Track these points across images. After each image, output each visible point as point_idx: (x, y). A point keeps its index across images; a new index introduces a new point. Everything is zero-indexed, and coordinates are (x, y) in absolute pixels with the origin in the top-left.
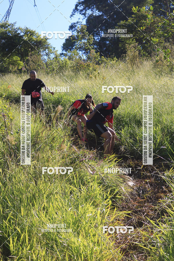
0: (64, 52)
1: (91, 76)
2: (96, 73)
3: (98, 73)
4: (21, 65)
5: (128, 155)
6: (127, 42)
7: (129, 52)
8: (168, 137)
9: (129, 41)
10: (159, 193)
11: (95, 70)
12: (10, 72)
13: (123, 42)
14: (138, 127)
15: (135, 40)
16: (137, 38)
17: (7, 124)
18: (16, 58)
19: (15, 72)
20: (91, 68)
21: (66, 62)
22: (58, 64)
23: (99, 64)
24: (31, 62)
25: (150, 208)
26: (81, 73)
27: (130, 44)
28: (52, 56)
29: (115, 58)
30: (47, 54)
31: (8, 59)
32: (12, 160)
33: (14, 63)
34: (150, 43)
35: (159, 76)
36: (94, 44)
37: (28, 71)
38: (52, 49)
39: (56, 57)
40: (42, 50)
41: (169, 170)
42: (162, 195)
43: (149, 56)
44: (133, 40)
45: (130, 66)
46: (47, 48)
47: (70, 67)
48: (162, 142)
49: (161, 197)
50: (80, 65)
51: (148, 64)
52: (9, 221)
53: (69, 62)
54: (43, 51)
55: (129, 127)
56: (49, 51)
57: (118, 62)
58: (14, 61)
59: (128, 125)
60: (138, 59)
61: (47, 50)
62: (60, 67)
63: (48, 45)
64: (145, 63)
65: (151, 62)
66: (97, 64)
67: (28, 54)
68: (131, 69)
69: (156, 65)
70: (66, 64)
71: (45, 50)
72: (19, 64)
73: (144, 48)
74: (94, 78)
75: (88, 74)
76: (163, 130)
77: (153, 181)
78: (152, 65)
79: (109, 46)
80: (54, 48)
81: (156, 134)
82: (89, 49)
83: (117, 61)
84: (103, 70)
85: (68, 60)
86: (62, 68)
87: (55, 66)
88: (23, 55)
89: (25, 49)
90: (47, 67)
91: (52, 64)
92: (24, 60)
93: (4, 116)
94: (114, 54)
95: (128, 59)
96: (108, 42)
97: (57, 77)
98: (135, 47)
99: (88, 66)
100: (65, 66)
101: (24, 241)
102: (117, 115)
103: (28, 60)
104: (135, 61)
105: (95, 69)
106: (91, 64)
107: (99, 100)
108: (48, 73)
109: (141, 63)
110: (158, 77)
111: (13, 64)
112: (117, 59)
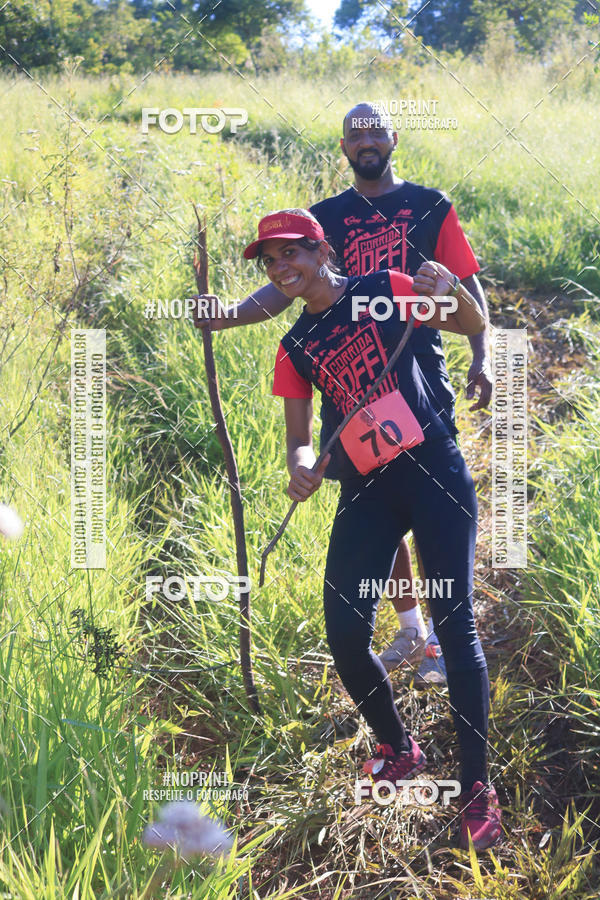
0: (338, 31)
1: (404, 90)
2: (415, 85)
3: (422, 86)
4: (242, 56)
5: (490, 277)
6: (488, 16)
7: (491, 41)
8: (579, 243)
9: (493, 13)
10: (554, 365)
11: (413, 78)
12: (218, 69)
13: (479, 14)
14: (512, 215)
15: (505, 12)
16: (512, 8)
17: (227, 189)
18: (232, 38)
19: (230, 69)
20: (403, 73)
21: (347, 54)
22: (328, 59)
23: (422, 65)
24: (265, 51)
25: (534, 399)
26: (380, 82)
27: (495, 21)
28: (316, 38)
29: (460, 53)
30: (304, 34)
31: (213, 40)
32: (237, 270)
33: (227, 50)
34: (539, 21)
35: (561, 102)
36: (408, 17)
37: (257, 69)
38: (314, 22)
39: (325, 42)
40: (291, 23)
41: (577, 316)
42: (559, 370)
43: (537, 52)
44: (501, 13)
45: (492, 73)
46: (304, 18)
47: (357, 67)
48: (564, 253)
49: (557, 376)
50: (379, 63)
51: (534, 71)
52: (234, 405)
53: (353, 55)
54: (295, 26)
55: (489, 213)
56: (308, 26)
57: (464, 63)
58: (228, 45)
59: (489, 209)
60: (512, 59)
61: (303, 23)
62: (334, 65)
63: (307, 12)
64: (528, 67)
65: (540, 65)
66: (416, 63)
67: (260, 30)
68: (495, 80)
69: (553, 75)
70: (346, 59)
71: (300, 23)
72: (238, 54)
73: (525, 32)
74: (410, 95)
75: (397, 86)
76: (567, 226)
77: (541, 339)
78: (544, 74)
79: (440, 23)
80: (319, 20)
81: (551, 234)
82: (398, 27)
83: (462, 59)
84: (432, 79)
85: (350, 51)
86: (335, 68)
87: (322, 62)
88: (248, 32)
89: (253, 19)
90: (303, 63)
91: (313, 56)
92: (250, 43)
93: (220, 170)
94: (457, 42)
95: (488, 58)
96: (437, 14)
97: (327, 89)
98: (506, 30)
99: (397, 66)
100: (344, 64)
101: (266, 450)
102: (463, 185)
103: (259, 45)
104: (506, 63)
105: (412, 74)
106: (404, 63)
107: (422, 147)
108: (304, 77)
109: (519, 68)
110: (557, 104)
111: (225, 52)
112: (462, 56)
